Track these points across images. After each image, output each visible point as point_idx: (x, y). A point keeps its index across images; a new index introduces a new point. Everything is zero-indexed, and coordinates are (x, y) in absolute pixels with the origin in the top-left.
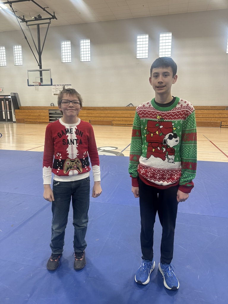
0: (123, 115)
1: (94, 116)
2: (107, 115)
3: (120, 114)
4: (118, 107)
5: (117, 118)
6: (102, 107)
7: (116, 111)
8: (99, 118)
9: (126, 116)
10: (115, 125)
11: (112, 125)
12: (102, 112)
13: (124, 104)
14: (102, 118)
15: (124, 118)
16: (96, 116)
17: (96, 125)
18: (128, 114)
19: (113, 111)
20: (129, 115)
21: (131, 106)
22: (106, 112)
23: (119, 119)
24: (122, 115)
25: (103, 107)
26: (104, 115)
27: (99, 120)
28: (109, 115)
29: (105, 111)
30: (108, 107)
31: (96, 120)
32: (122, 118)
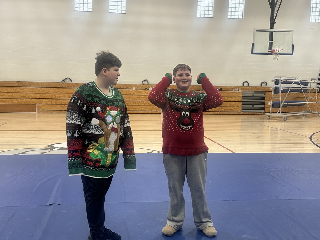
0: (57, 96)
1: (3, 96)
2: (28, 95)
3: (51, 93)
4: (47, 83)
5: (45, 100)
6: (16, 82)
7: (44, 89)
8: (13, 100)
9: (61, 98)
10: (42, 111)
11: (37, 111)
12: (18, 90)
13: (58, 79)
14: (19, 100)
15: (58, 100)
16: (7, 97)
17: (7, 111)
18: (65, 94)
19: (39, 89)
20: (67, 96)
21: (68, 81)
22: (26, 90)
23: (50, 101)
24: (54, 95)
25: (19, 82)
26: (22, 95)
27: (13, 103)
28: (32, 95)
29: (24, 88)
30: (29, 83)
31: (7, 103)
32: (55, 100)
